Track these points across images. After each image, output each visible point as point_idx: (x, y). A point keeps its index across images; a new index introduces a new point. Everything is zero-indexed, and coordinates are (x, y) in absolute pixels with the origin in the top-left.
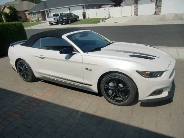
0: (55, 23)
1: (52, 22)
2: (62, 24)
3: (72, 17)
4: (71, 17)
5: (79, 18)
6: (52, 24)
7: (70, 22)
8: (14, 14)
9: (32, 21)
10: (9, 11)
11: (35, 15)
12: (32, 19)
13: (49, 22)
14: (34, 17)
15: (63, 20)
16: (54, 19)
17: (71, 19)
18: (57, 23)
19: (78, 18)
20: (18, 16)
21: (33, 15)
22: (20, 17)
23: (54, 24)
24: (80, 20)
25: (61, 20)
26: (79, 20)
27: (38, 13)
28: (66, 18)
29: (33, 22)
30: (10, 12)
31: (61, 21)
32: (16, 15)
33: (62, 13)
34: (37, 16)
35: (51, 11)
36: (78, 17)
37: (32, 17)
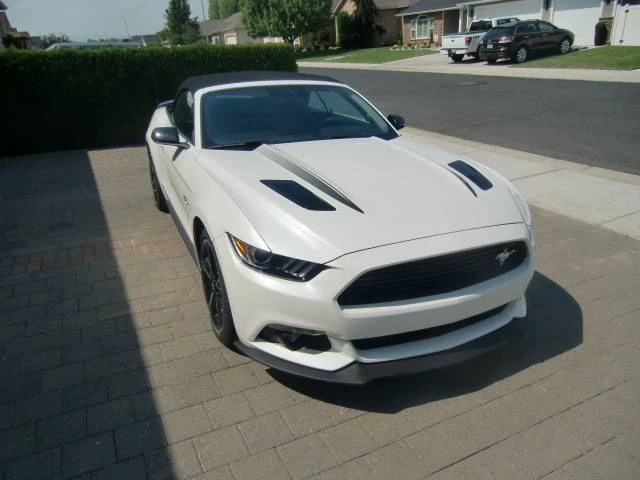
0: (469, 54)
1: (458, 52)
2: (492, 62)
3: (541, 35)
4: (532, 36)
5: (571, 41)
6: (457, 59)
7: (522, 54)
8: (364, 19)
9: (409, 45)
10: (355, 8)
11: (426, 22)
12: (413, 36)
13: (449, 50)
14: (420, 30)
15: (497, 46)
16: (469, 41)
17: (530, 43)
18: (476, 58)
19: (566, 42)
20: (374, 26)
21: (420, 23)
22: (381, 30)
23: (466, 58)
24: (577, 50)
25: (490, 46)
26: (570, 51)
27: (437, 15)
28: (508, 41)
29: (410, 49)
30: (355, 12)
31: (490, 51)
32: (370, 23)
33: (508, 21)
34: (429, 27)
35: (476, 8)
36: (568, 37)
37: (413, 32)
